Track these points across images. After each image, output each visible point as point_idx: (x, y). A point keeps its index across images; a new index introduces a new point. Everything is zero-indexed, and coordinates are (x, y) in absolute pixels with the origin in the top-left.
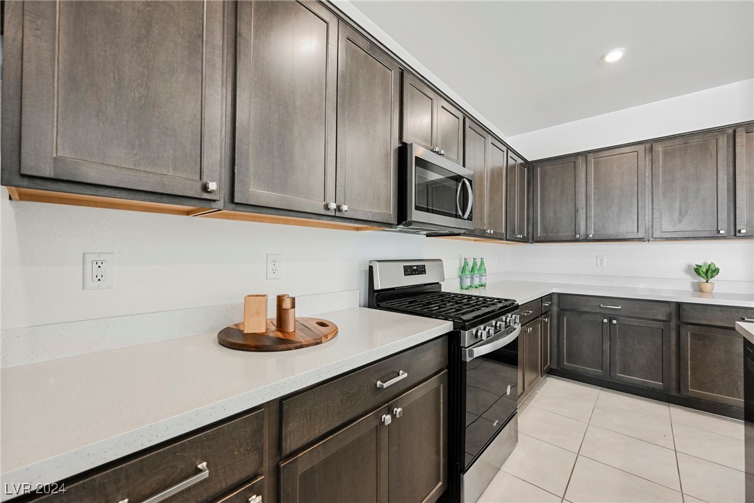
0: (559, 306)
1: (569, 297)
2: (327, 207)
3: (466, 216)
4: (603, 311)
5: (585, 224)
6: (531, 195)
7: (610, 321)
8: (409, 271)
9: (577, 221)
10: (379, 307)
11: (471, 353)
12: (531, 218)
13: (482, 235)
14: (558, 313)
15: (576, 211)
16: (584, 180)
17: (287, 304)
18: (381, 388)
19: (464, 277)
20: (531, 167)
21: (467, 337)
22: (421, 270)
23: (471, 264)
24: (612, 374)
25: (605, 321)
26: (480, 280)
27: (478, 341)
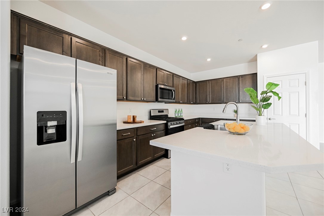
0: (201, 121)
1: (204, 119)
2: (141, 99)
3: (173, 99)
4: (211, 122)
6: (196, 91)
8: (159, 112)
9: (207, 99)
10: (152, 119)
11: (170, 127)
13: (179, 103)
14: (201, 123)
17: (135, 117)
18: (152, 130)
19: (176, 114)
20: (196, 83)
21: (169, 124)
22: (163, 112)
23: (178, 111)
26: (181, 114)
27: (171, 125)
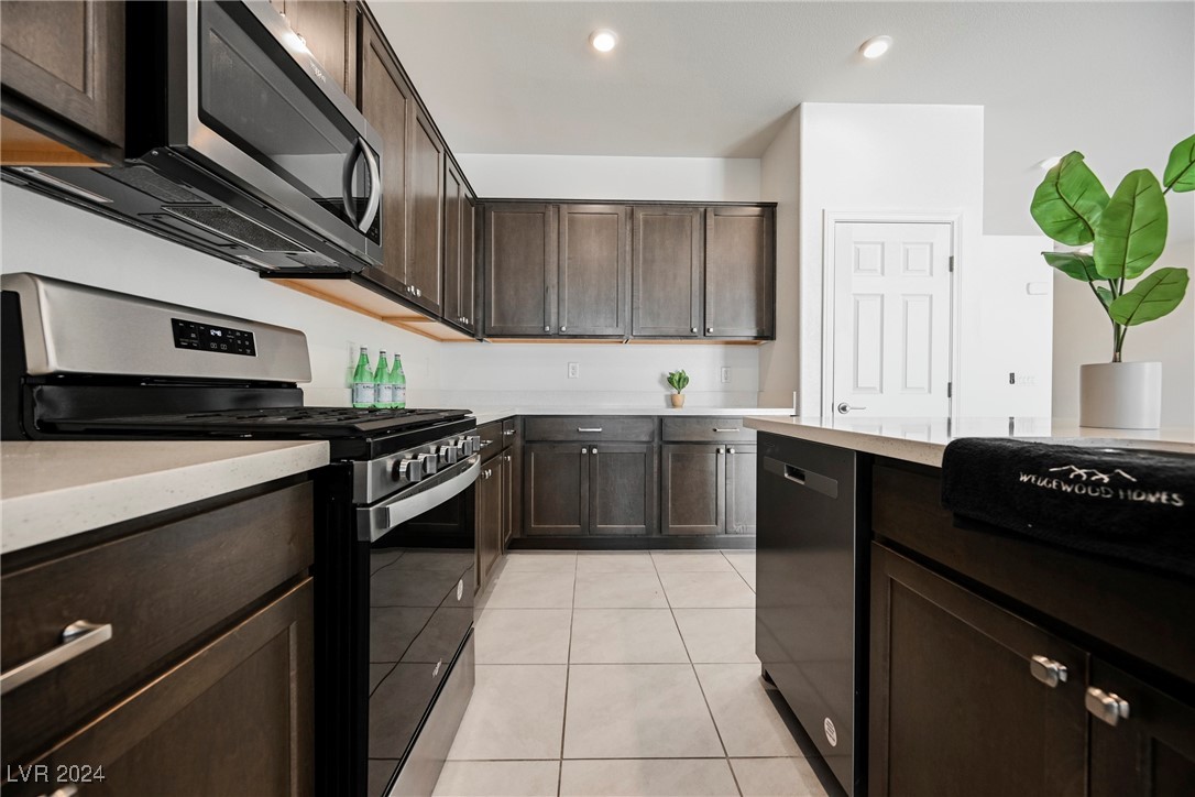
0: (524, 437)
1: (539, 420)
3: (365, 225)
4: (581, 437)
5: (556, 310)
6: (481, 256)
7: (590, 451)
9: (547, 307)
11: (384, 515)
12: (481, 295)
13: (399, 293)
14: (523, 448)
15: (546, 290)
16: (556, 244)
19: (360, 387)
20: (481, 209)
22: (238, 344)
23: (374, 361)
24: (592, 527)
25: (584, 451)
26: (394, 395)
27: (398, 484)
